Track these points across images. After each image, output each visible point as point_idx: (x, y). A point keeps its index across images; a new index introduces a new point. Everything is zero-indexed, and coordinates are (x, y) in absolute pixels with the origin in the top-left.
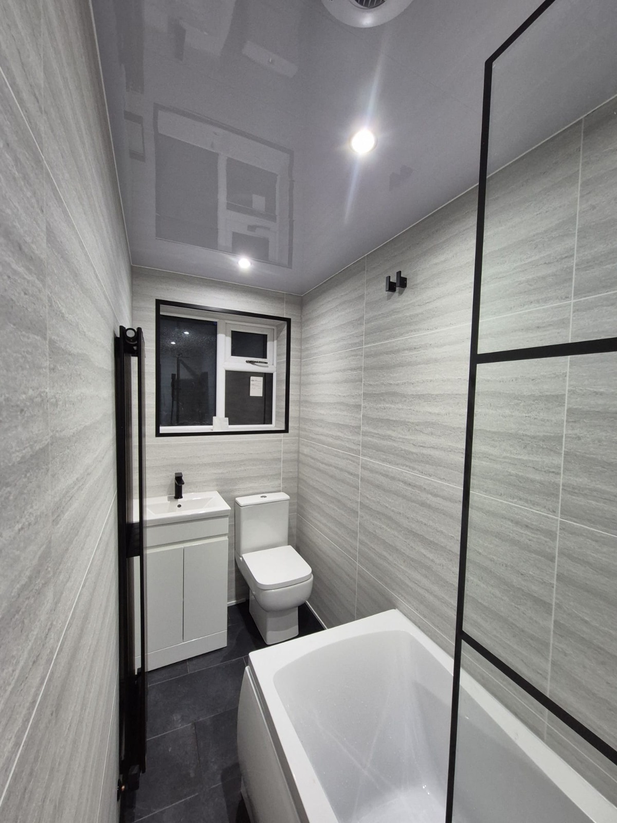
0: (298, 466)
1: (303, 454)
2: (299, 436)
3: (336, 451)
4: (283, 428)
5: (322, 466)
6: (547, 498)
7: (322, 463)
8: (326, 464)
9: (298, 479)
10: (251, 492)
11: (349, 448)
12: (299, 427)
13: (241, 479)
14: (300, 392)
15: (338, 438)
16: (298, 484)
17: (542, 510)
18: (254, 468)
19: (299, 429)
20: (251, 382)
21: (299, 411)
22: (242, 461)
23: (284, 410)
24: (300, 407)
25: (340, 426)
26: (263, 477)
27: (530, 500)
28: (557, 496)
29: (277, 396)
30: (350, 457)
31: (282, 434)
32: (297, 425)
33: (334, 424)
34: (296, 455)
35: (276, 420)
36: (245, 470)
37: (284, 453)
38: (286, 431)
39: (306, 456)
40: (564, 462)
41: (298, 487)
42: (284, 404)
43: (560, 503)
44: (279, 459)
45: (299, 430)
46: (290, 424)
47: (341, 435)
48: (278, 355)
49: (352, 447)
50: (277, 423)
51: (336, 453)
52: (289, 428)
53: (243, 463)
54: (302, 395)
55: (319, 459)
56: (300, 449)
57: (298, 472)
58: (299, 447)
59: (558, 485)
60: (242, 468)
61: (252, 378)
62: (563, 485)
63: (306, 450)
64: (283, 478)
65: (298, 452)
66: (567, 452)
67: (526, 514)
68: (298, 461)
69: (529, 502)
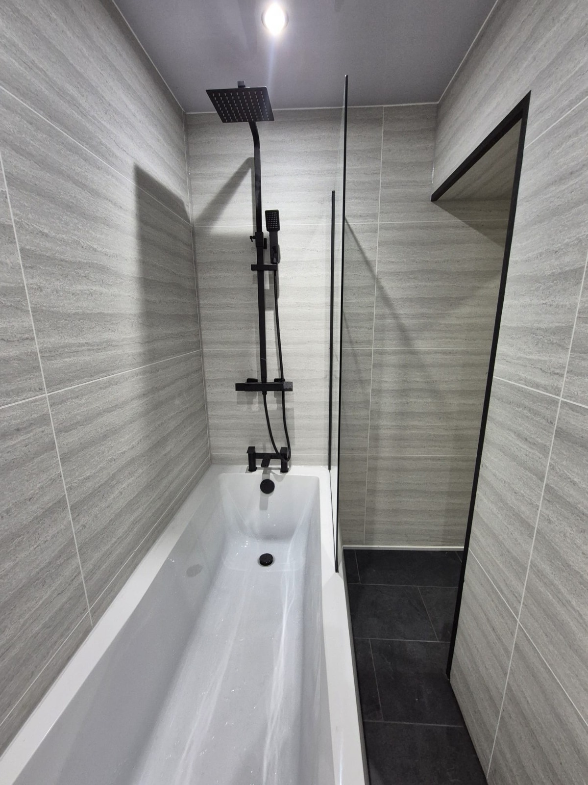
6: (28, 376)
17: (29, 395)
27: (12, 391)
28: (37, 368)
40: (34, 322)
43: (43, 375)
59: (35, 354)
62: (41, 352)
66: (34, 307)
67: (11, 414)
69: (11, 393)
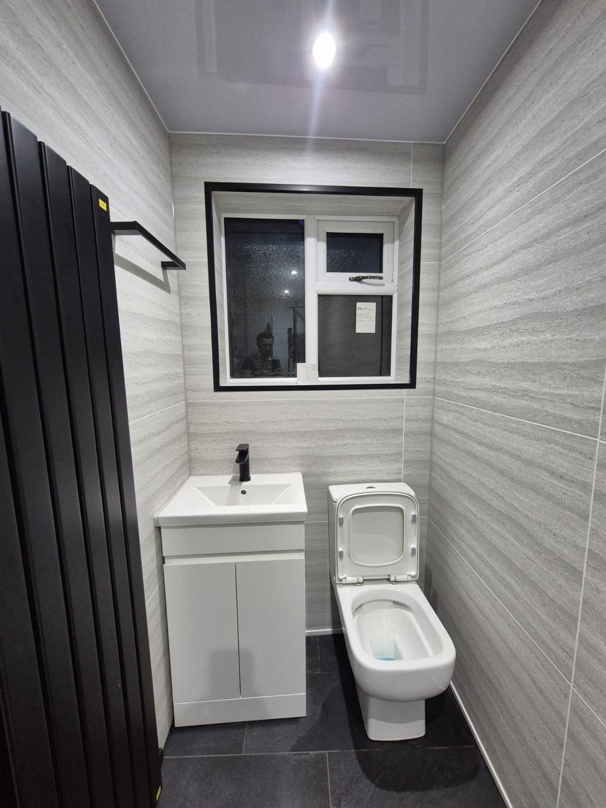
0: (431, 443)
1: (441, 424)
2: (434, 393)
3: (518, 423)
4: (406, 380)
5: (478, 449)
7: (480, 443)
8: (489, 447)
9: (431, 464)
10: (353, 478)
11: (554, 416)
12: (434, 378)
13: (340, 457)
14: (437, 319)
15: (525, 394)
16: (430, 472)
18: (357, 442)
19: (434, 381)
20: (358, 312)
21: (436, 351)
22: (340, 431)
23: (408, 352)
24: (436, 346)
25: (526, 368)
26: (372, 457)
29: (398, 331)
30: (557, 438)
31: (405, 391)
32: (432, 376)
33: (511, 366)
34: (428, 424)
35: (397, 369)
36: (345, 445)
37: (407, 420)
38: (412, 385)
39: (446, 426)
41: (430, 476)
42: (408, 341)
44: (398, 431)
45: (434, 383)
46: (419, 374)
47: (534, 387)
48: (401, 263)
49: (568, 415)
50: (398, 373)
51: (514, 425)
52: (417, 380)
53: (340, 434)
54: (441, 323)
55: (472, 434)
56: (435, 415)
57: (431, 452)
58: (433, 411)
60: (340, 442)
61: (359, 305)
63: (445, 418)
64: (405, 461)
65: (432, 420)
68: (432, 434)
